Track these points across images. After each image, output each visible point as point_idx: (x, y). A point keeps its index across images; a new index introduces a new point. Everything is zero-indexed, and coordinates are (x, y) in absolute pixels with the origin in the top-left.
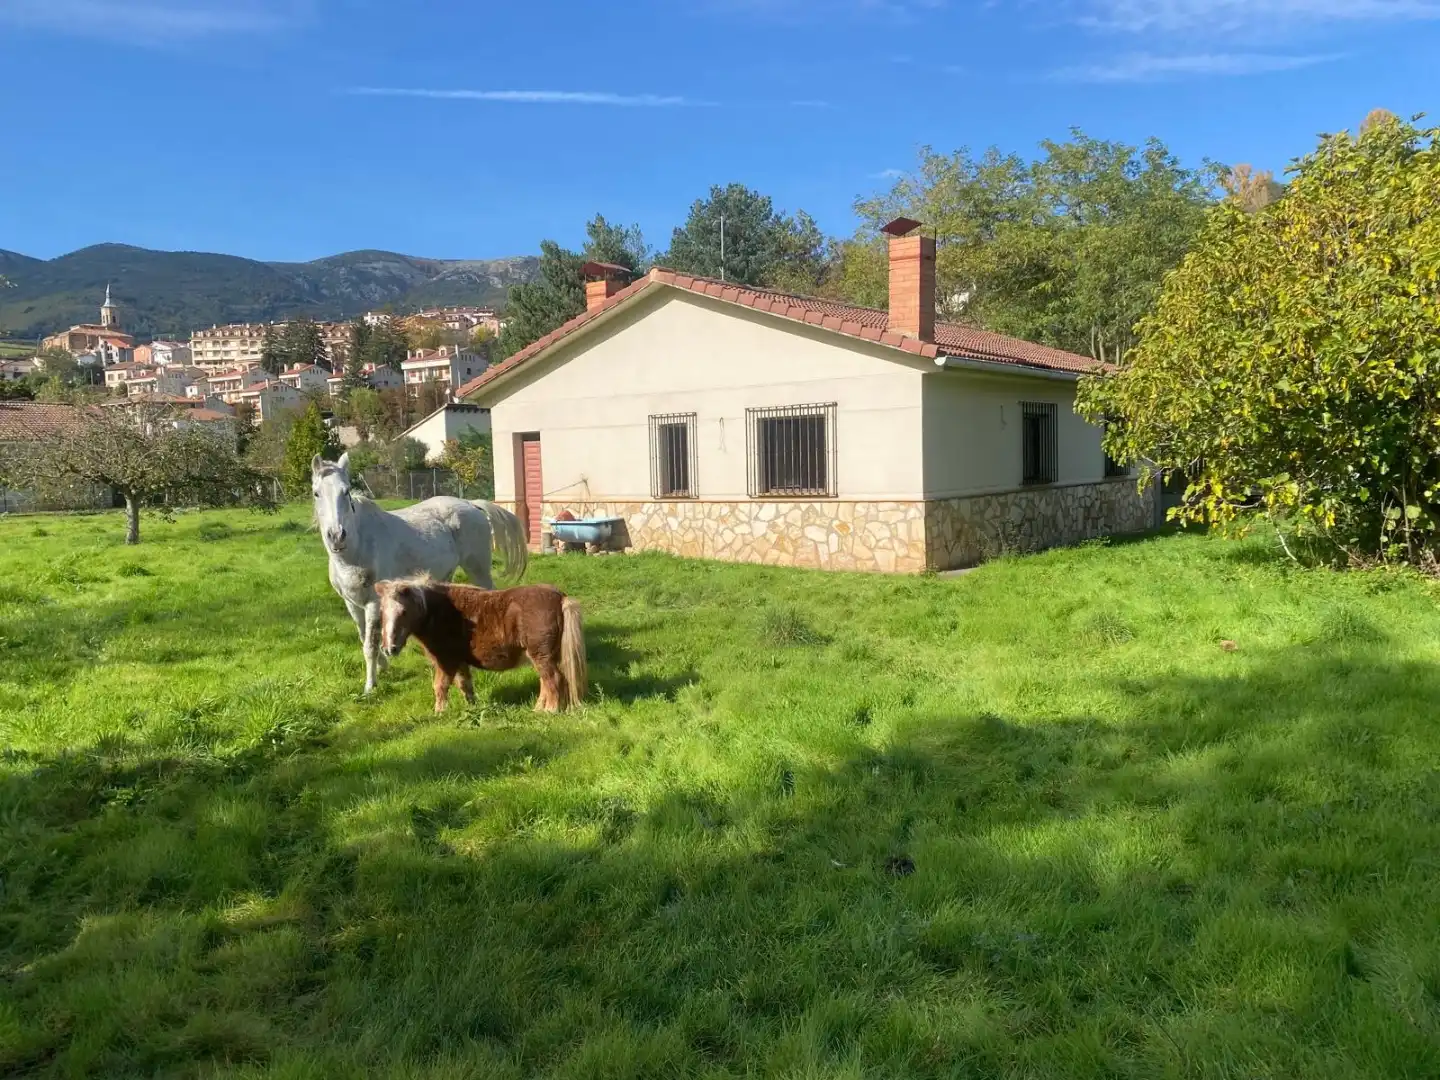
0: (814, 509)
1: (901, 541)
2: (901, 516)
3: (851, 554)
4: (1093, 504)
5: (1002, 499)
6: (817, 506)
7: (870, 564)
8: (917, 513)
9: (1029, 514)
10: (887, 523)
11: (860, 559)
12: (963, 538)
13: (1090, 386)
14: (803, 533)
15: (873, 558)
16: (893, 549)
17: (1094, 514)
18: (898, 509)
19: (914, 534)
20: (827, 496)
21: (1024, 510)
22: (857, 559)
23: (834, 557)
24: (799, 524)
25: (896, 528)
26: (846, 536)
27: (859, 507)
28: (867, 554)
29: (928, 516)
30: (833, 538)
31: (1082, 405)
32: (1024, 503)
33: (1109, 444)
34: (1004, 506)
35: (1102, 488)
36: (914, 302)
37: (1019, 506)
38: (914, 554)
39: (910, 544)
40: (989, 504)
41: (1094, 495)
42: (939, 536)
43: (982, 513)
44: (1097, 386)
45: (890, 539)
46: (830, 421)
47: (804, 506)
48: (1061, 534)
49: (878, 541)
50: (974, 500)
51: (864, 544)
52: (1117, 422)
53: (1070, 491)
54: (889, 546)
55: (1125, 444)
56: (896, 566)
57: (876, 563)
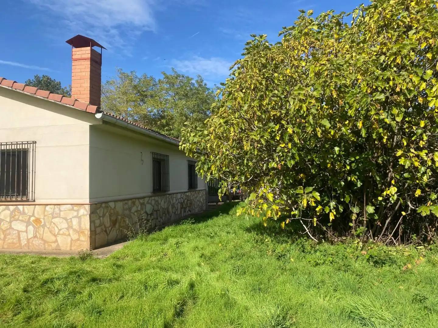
0: (19, 210)
1: (75, 230)
2: (75, 214)
3: (42, 239)
4: (184, 201)
5: (141, 201)
6: (21, 207)
7: (54, 245)
8: (85, 212)
9: (156, 208)
10: (66, 219)
11: (47, 242)
12: (117, 226)
13: (188, 135)
14: (11, 226)
15: (56, 241)
16: (69, 235)
17: (184, 206)
18: (73, 209)
19: (82, 225)
20: (28, 201)
21: (153, 206)
22: (45, 242)
23: (31, 240)
24: (8, 220)
25: (71, 222)
26: (39, 227)
27: (48, 208)
28: (54, 239)
29: (93, 213)
30: (31, 228)
31: (184, 145)
32: (153, 202)
33: (200, 169)
34: (142, 204)
35: (187, 194)
36: (87, 84)
37: (151, 204)
38: (82, 238)
39: (80, 232)
40: (134, 203)
41: (184, 197)
42: (100, 226)
43: (130, 209)
44: (192, 134)
45: (68, 229)
46: (31, 153)
47: (12, 208)
48: (171, 217)
49: (60, 230)
50: (124, 202)
51: (51, 232)
52: (204, 155)
53: (175, 196)
54: (67, 233)
55: (209, 168)
56: (71, 246)
57: (58, 244)
